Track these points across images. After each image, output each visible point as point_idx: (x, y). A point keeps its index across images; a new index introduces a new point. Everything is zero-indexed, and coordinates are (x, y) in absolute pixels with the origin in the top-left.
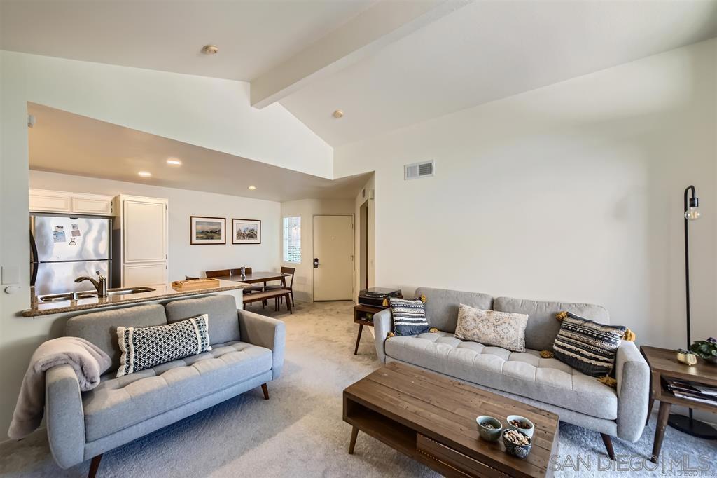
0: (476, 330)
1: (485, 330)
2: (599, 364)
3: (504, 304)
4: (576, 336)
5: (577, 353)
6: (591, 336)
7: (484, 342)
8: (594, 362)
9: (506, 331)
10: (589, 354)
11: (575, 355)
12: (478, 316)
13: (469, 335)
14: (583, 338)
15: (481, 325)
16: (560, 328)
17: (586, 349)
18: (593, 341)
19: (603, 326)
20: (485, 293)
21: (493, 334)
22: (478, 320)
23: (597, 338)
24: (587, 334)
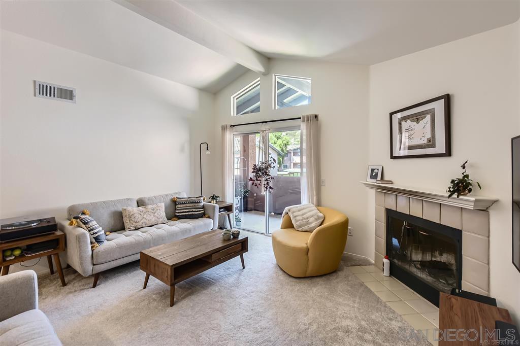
0: (143, 220)
1: (148, 217)
2: (201, 212)
3: (146, 201)
4: (188, 205)
5: (192, 211)
6: (195, 203)
7: (149, 225)
8: (199, 212)
9: (159, 214)
10: (197, 210)
11: (191, 213)
12: (140, 212)
13: (139, 225)
14: (192, 205)
15: (145, 216)
16: (176, 205)
17: (195, 208)
18: (197, 205)
19: (196, 198)
20: (130, 197)
21: (154, 219)
22: (142, 214)
23: (197, 203)
24: (193, 203)
